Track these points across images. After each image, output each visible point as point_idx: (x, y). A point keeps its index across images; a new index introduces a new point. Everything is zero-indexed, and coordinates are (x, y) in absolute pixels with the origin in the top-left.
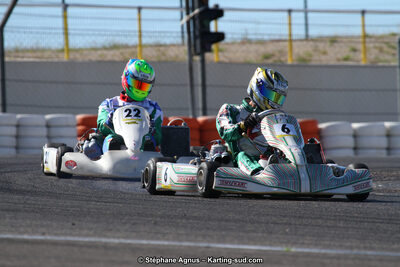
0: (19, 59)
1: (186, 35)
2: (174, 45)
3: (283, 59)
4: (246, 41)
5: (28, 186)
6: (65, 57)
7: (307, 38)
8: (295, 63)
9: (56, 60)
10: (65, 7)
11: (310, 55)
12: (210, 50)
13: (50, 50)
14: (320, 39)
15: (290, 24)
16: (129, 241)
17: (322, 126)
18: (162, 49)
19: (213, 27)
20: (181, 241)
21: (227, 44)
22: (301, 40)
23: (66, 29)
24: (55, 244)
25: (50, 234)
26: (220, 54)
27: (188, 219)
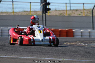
0: (2, 14)
1: (41, 9)
2: (39, 11)
3: (64, 15)
4: (56, 10)
5: (3, 44)
6: (13, 14)
7: (70, 10)
8: (67, 15)
9: (10, 15)
10: (13, 2)
11: (71, 14)
12: (47, 12)
13: (9, 12)
14: (73, 10)
15: (66, 6)
16: (26, 57)
17: (74, 30)
18: (36, 12)
19: (48, 7)
20: (38, 57)
21: (51, 11)
22: (69, 10)
23: (13, 7)
24: (8, 58)
25: (7, 56)
26: (50, 13)
27: (40, 52)
